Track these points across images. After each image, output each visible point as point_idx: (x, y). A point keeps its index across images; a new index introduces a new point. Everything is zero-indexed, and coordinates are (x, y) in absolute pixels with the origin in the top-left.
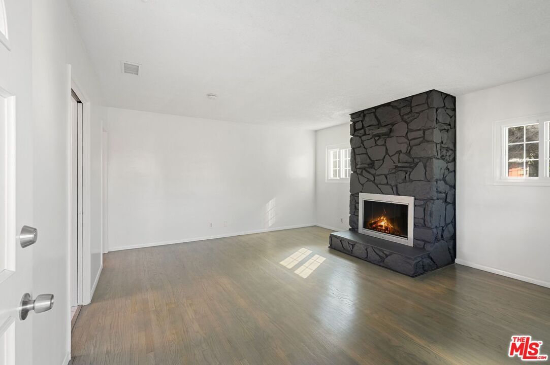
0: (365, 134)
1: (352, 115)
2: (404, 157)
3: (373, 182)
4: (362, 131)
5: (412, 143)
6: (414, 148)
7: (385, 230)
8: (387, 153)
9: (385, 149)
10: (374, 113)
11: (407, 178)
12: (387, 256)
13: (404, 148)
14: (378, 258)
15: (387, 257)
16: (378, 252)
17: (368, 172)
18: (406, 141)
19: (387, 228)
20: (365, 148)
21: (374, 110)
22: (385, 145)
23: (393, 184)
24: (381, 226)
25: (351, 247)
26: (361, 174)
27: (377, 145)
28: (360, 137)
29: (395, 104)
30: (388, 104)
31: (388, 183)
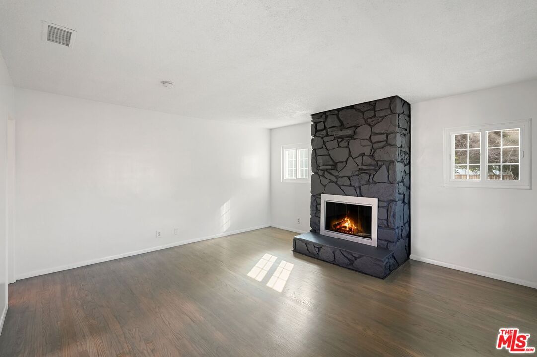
0: (327, 135)
1: (313, 115)
2: (367, 160)
3: (336, 183)
4: (324, 133)
5: (375, 146)
6: (377, 151)
7: (349, 231)
8: (350, 155)
9: (348, 151)
10: (337, 115)
11: (371, 181)
12: (356, 258)
13: (367, 151)
14: (346, 261)
15: (356, 260)
16: (346, 255)
17: (331, 174)
18: (370, 144)
19: (350, 229)
20: (327, 149)
21: (336, 112)
22: (348, 147)
23: (356, 185)
24: (345, 227)
25: (317, 250)
26: (323, 176)
27: (339, 146)
28: (322, 138)
29: (358, 107)
30: (352, 107)
31: (351, 184)
